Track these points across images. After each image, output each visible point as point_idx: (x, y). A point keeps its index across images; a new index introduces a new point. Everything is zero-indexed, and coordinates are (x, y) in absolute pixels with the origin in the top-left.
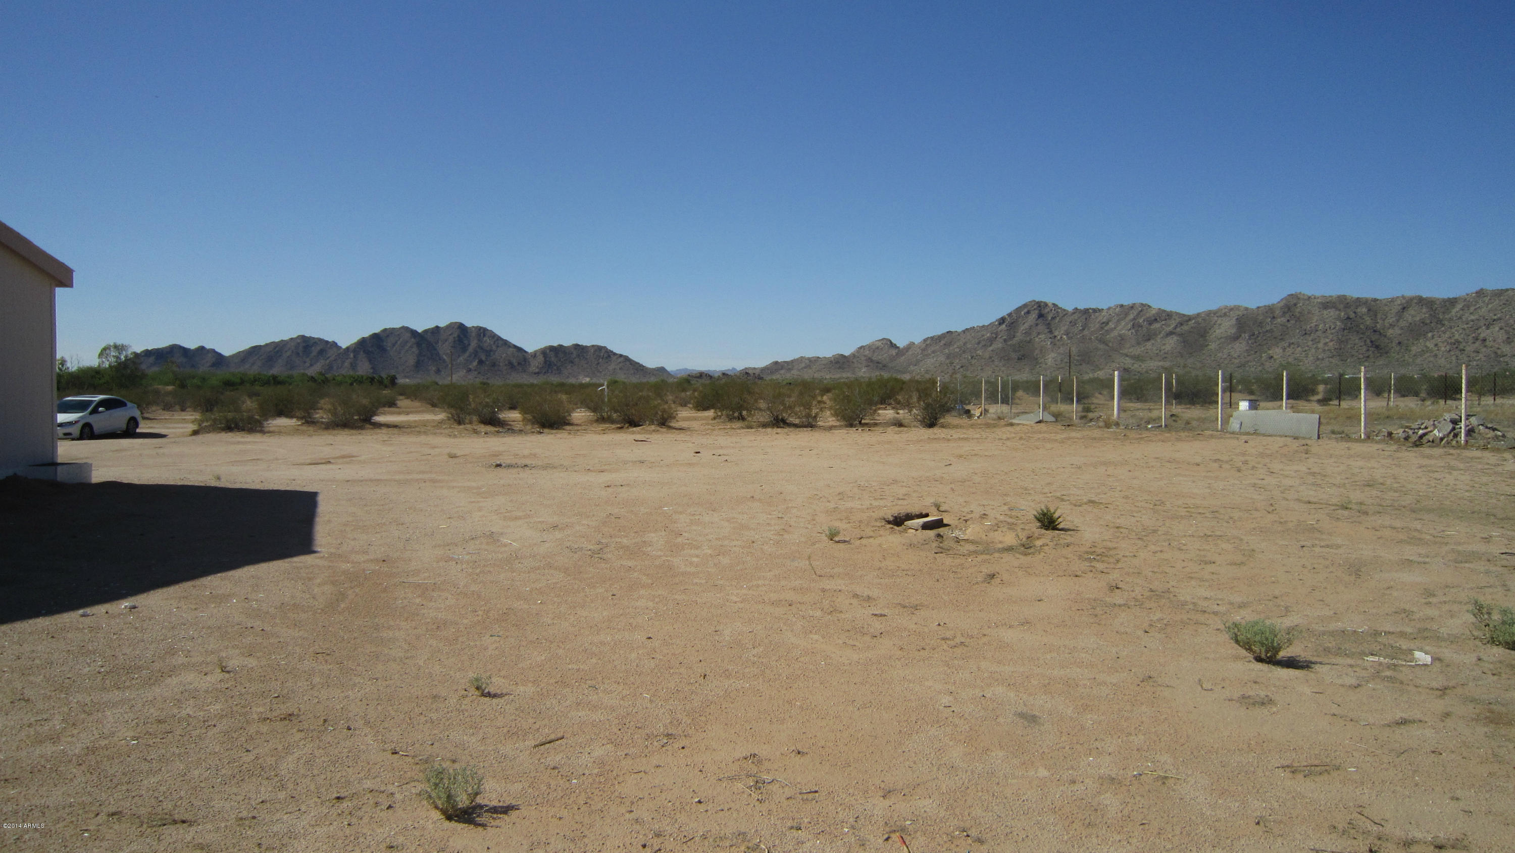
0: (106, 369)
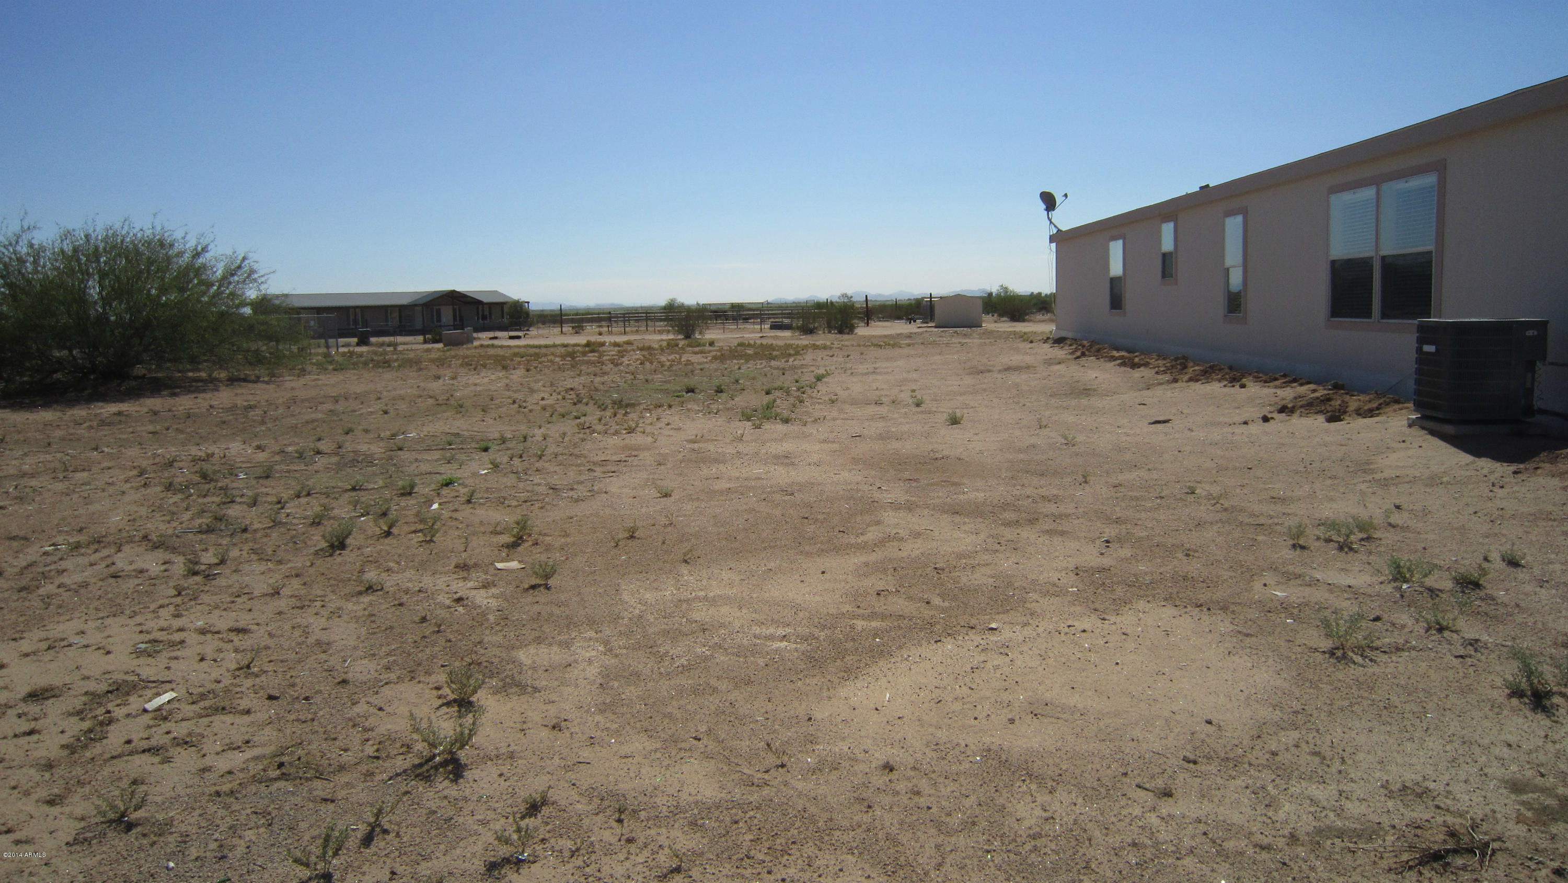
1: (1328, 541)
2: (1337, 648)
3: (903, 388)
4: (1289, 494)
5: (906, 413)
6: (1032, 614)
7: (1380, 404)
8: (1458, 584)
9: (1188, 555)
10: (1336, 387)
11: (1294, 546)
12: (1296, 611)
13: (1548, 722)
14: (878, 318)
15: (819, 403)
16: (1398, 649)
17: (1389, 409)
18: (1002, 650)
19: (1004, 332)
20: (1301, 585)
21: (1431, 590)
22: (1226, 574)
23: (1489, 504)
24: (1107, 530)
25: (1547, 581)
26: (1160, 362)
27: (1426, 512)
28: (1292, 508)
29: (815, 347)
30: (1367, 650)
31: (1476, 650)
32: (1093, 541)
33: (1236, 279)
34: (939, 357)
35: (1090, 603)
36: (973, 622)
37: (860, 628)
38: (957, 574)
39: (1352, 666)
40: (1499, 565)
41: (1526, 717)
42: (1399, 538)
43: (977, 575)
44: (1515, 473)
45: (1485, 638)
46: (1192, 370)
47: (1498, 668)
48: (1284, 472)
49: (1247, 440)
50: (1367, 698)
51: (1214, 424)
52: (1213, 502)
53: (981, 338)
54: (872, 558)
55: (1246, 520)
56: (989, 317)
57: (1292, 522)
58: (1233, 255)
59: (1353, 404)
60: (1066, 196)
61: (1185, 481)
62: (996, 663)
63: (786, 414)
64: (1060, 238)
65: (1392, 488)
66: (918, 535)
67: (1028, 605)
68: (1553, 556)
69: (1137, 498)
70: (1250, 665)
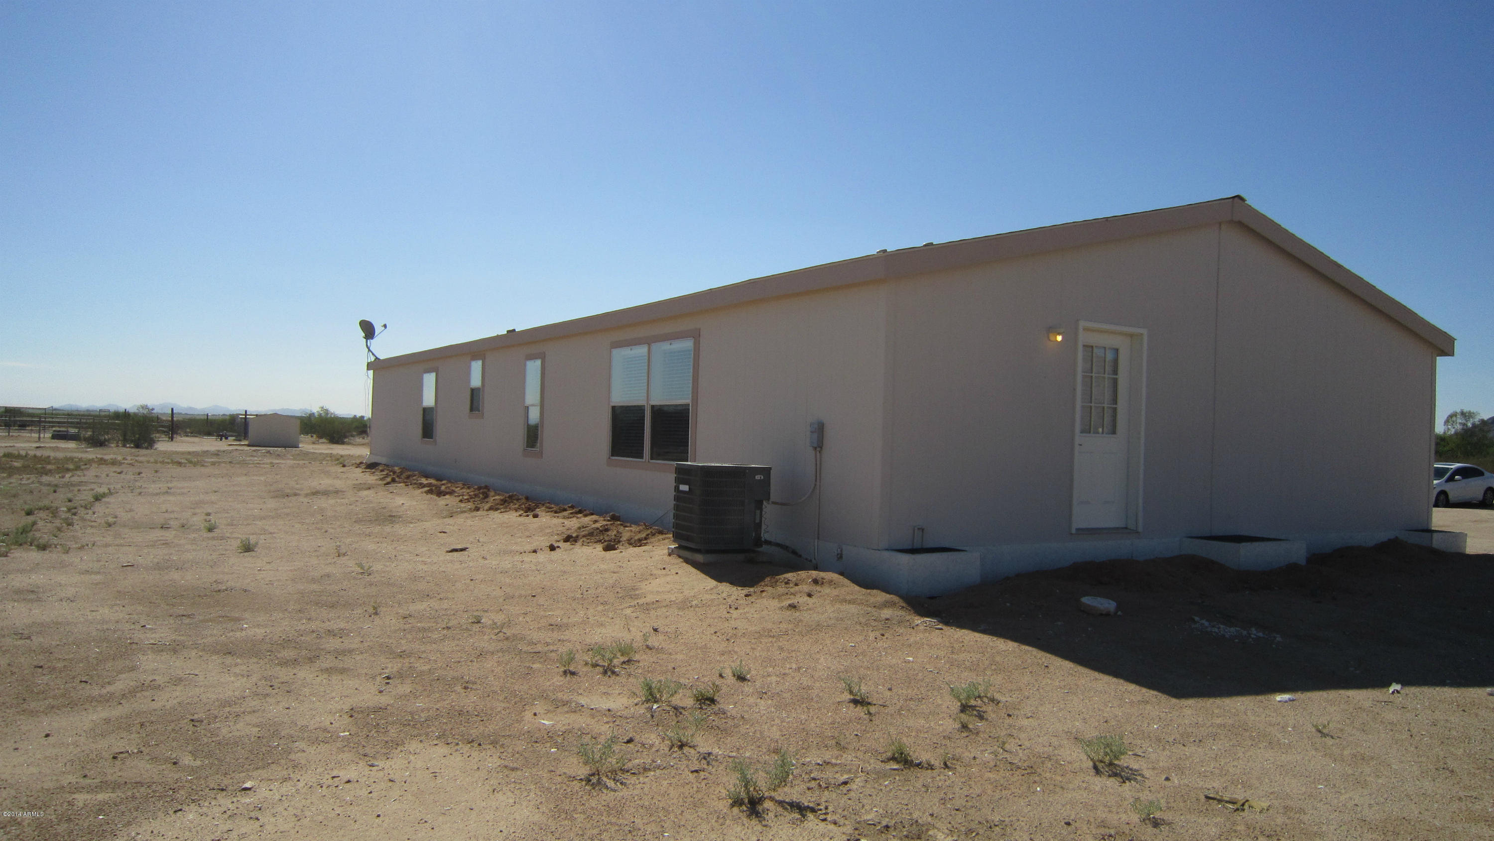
0: (1451, 436)
1: (595, 665)
2: (593, 775)
3: (197, 511)
4: (565, 620)
5: (194, 539)
6: (294, 767)
7: (648, 535)
8: (698, 700)
9: (466, 688)
10: (614, 518)
11: (565, 672)
12: (560, 740)
13: (759, 828)
14: (186, 432)
15: (92, 527)
16: (646, 770)
17: (653, 540)
18: (253, 814)
19: (321, 454)
20: (567, 712)
21: (676, 708)
22: (500, 706)
23: (726, 624)
24: (390, 665)
25: (766, 693)
26: (464, 490)
27: (677, 634)
28: (567, 635)
29: (102, 462)
30: (620, 773)
31: (708, 764)
32: (374, 678)
33: (534, 415)
34: (244, 478)
35: (360, 748)
36: (226, 781)
37: (81, 804)
38: (218, 725)
39: (605, 791)
40: (731, 680)
41: (744, 825)
42: (654, 659)
43: (240, 726)
44: (746, 596)
45: (716, 751)
46: (494, 498)
47: (725, 779)
48: (564, 598)
49: (534, 568)
50: (615, 824)
51: (505, 552)
52: (496, 631)
53: (295, 459)
54: (117, 712)
55: (525, 648)
56: (308, 438)
57: (563, 649)
58: (532, 395)
59: (626, 533)
60: (385, 326)
61: (473, 611)
62: (243, 830)
63: (45, 539)
64: (377, 366)
65: (653, 612)
66: (178, 681)
67: (292, 756)
68: (771, 669)
69: (424, 630)
70: (511, 801)
